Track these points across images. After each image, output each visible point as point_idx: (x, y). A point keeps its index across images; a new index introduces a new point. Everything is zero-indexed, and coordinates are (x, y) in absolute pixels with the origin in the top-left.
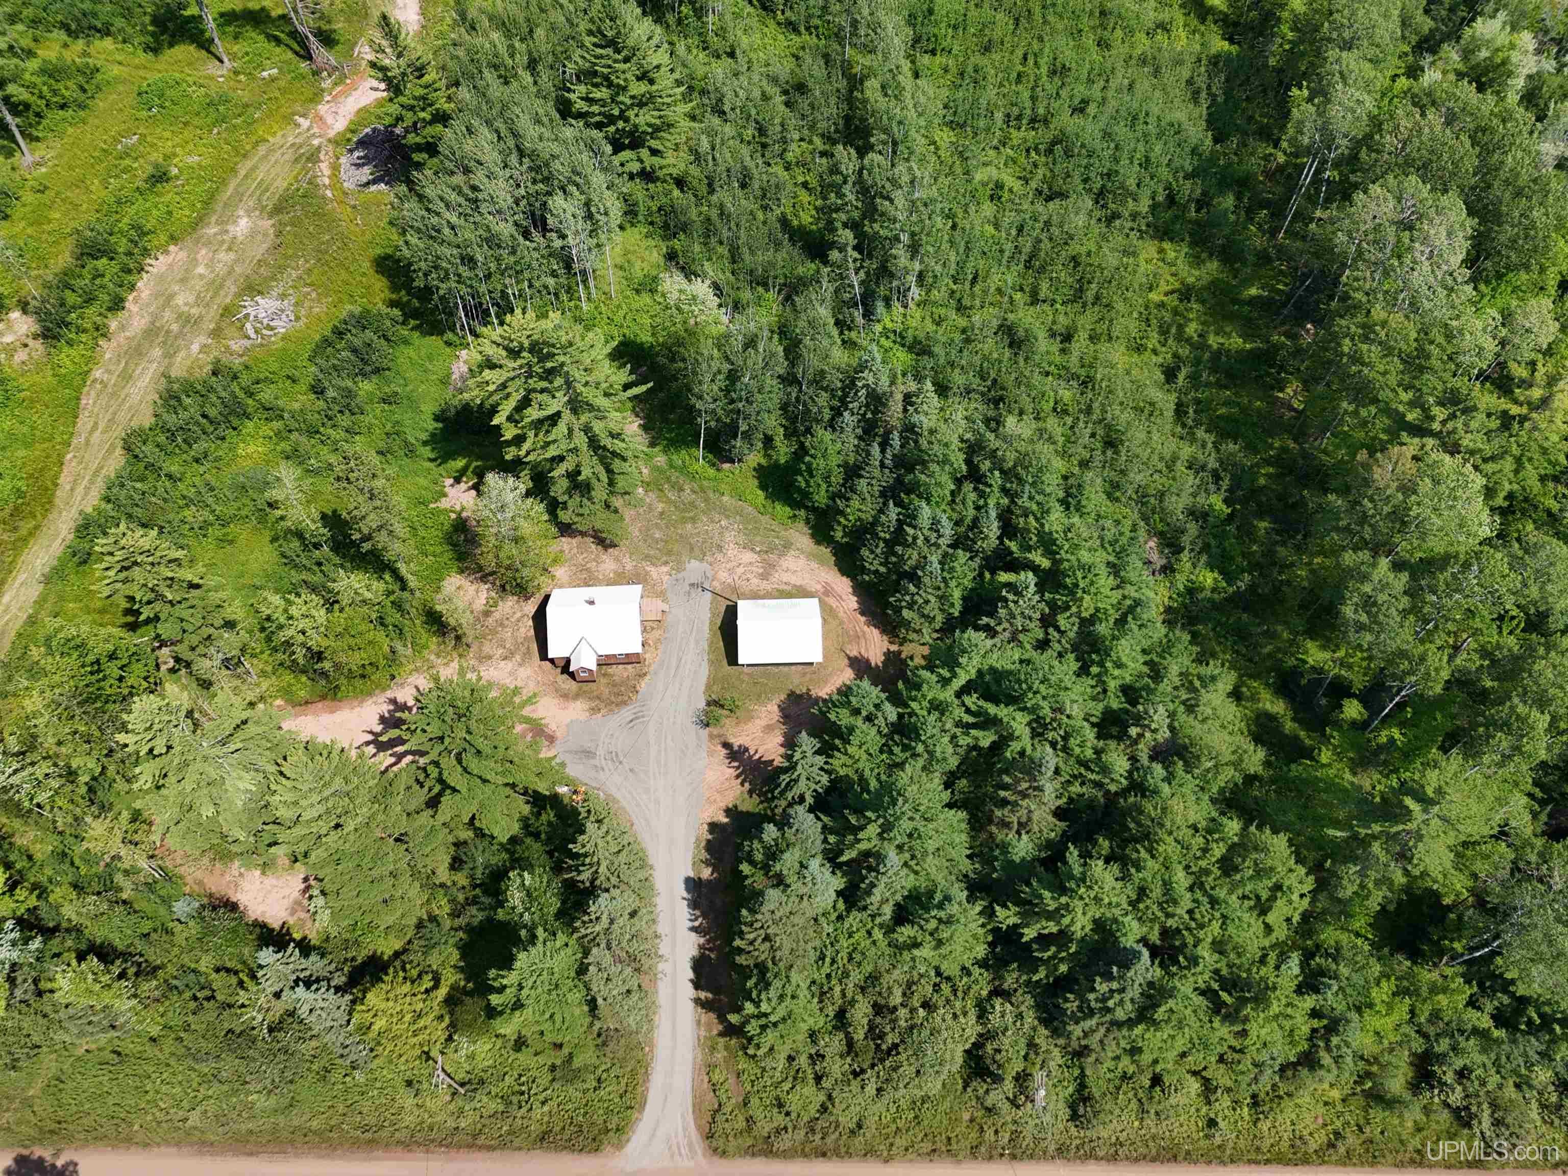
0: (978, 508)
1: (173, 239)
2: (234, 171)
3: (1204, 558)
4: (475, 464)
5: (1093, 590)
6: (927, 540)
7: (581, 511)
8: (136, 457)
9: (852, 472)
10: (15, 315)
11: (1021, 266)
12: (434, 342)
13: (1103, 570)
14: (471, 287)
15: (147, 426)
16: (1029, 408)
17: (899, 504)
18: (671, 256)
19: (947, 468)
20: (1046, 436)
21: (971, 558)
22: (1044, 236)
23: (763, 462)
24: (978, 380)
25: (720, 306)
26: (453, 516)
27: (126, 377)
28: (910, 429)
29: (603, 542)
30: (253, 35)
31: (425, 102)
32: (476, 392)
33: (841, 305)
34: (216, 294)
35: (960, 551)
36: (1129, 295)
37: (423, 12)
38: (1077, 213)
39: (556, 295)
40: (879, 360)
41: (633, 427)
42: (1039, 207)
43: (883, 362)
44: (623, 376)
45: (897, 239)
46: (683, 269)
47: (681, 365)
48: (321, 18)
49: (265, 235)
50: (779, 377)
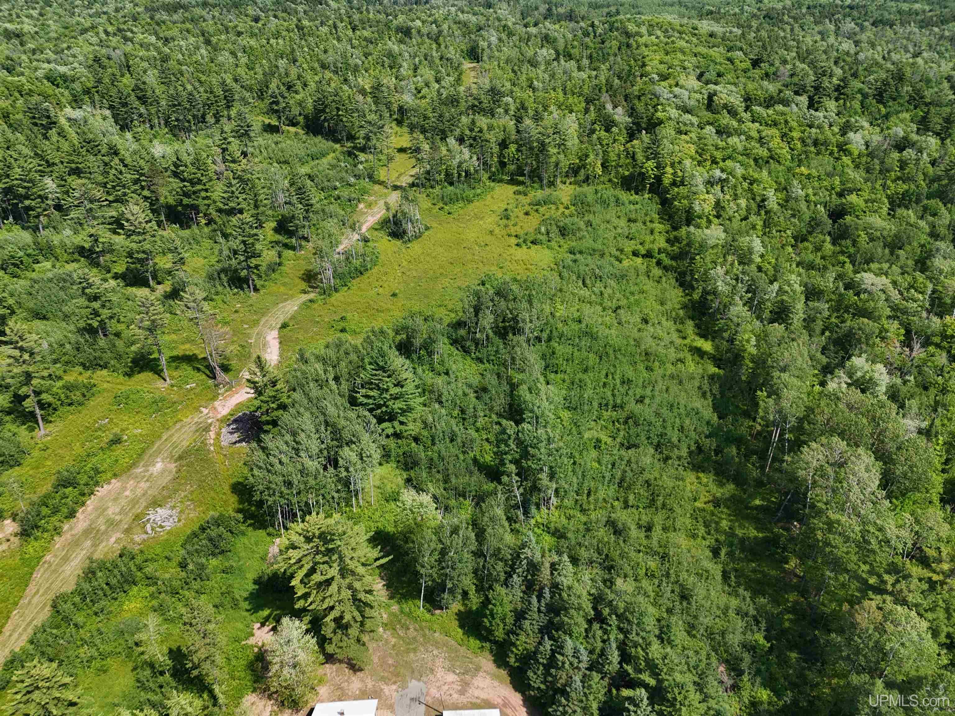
0: (604, 641)
1: (115, 475)
2: (160, 437)
3: (758, 680)
4: (275, 613)
5: (687, 703)
6: (571, 664)
7: (341, 644)
8: (58, 612)
9: (520, 615)
10: (8, 522)
11: (616, 486)
12: (261, 533)
13: (692, 688)
14: (288, 499)
15: (69, 592)
16: (630, 573)
17: (551, 638)
18: (409, 481)
19: (581, 612)
20: (643, 592)
21: (602, 678)
22: (627, 469)
23: (462, 608)
24: (596, 555)
25: (437, 509)
26: (256, 650)
27: (65, 559)
28: (555, 587)
29: (354, 668)
30: (186, 367)
31: (275, 398)
32: (282, 564)
33: (510, 508)
34: (133, 507)
35: (594, 673)
36: (683, 503)
37: (281, 355)
38: (645, 456)
39: (338, 504)
40: (534, 542)
41: (379, 586)
42: (623, 452)
43: (537, 543)
44: (375, 553)
45: (541, 469)
46: (415, 487)
47: (411, 545)
48: (225, 359)
49: (170, 472)
50: (472, 552)
